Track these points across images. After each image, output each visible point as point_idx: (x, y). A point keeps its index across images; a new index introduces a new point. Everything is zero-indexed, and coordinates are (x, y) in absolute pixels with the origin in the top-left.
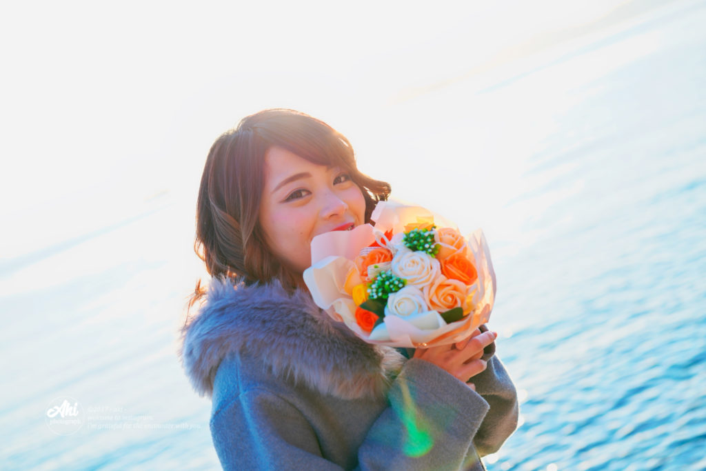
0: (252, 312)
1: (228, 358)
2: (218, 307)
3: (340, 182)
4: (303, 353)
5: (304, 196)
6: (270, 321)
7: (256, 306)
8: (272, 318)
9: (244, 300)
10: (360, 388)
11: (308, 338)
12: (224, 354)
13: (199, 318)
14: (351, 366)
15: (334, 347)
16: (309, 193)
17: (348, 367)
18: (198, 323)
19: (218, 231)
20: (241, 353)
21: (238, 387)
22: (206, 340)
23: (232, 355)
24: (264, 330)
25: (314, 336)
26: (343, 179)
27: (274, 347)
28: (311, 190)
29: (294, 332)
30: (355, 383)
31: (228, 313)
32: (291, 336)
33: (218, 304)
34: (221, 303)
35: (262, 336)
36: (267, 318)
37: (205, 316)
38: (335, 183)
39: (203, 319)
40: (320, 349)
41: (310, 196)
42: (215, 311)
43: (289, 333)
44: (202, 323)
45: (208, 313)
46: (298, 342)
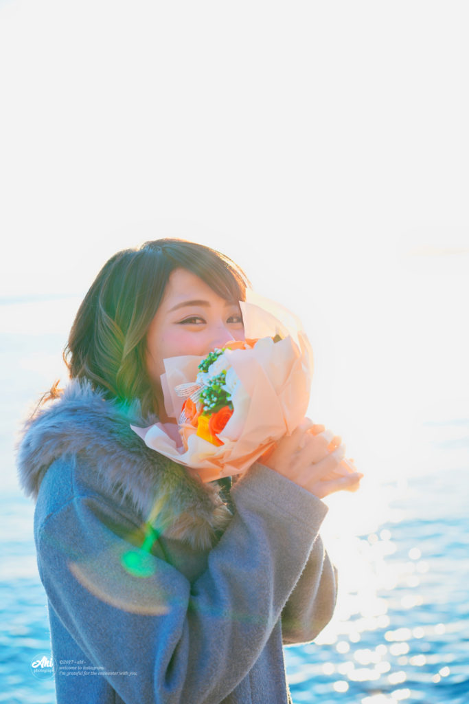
0: (103, 420)
1: (63, 458)
2: (71, 407)
3: (232, 322)
4: (139, 472)
5: (198, 324)
6: (118, 433)
7: (109, 415)
8: (121, 431)
9: (99, 408)
10: (183, 529)
11: (149, 459)
12: (60, 454)
13: (48, 413)
14: (182, 501)
15: (172, 478)
16: (204, 321)
17: (179, 501)
18: (45, 418)
19: (97, 338)
20: (78, 456)
21: (72, 490)
22: (48, 432)
23: (68, 456)
24: (109, 438)
25: (156, 460)
26: (235, 320)
27: (112, 457)
28: (206, 319)
29: (138, 450)
30: (180, 522)
31: (79, 415)
32: (134, 452)
33: (71, 404)
34: (74, 404)
35: (104, 444)
36: (116, 429)
37: (55, 412)
38: (227, 322)
39: (50, 415)
40: (158, 474)
41: (203, 325)
42: (67, 409)
43: (132, 450)
44: (49, 419)
45: (58, 410)
46: (138, 460)
